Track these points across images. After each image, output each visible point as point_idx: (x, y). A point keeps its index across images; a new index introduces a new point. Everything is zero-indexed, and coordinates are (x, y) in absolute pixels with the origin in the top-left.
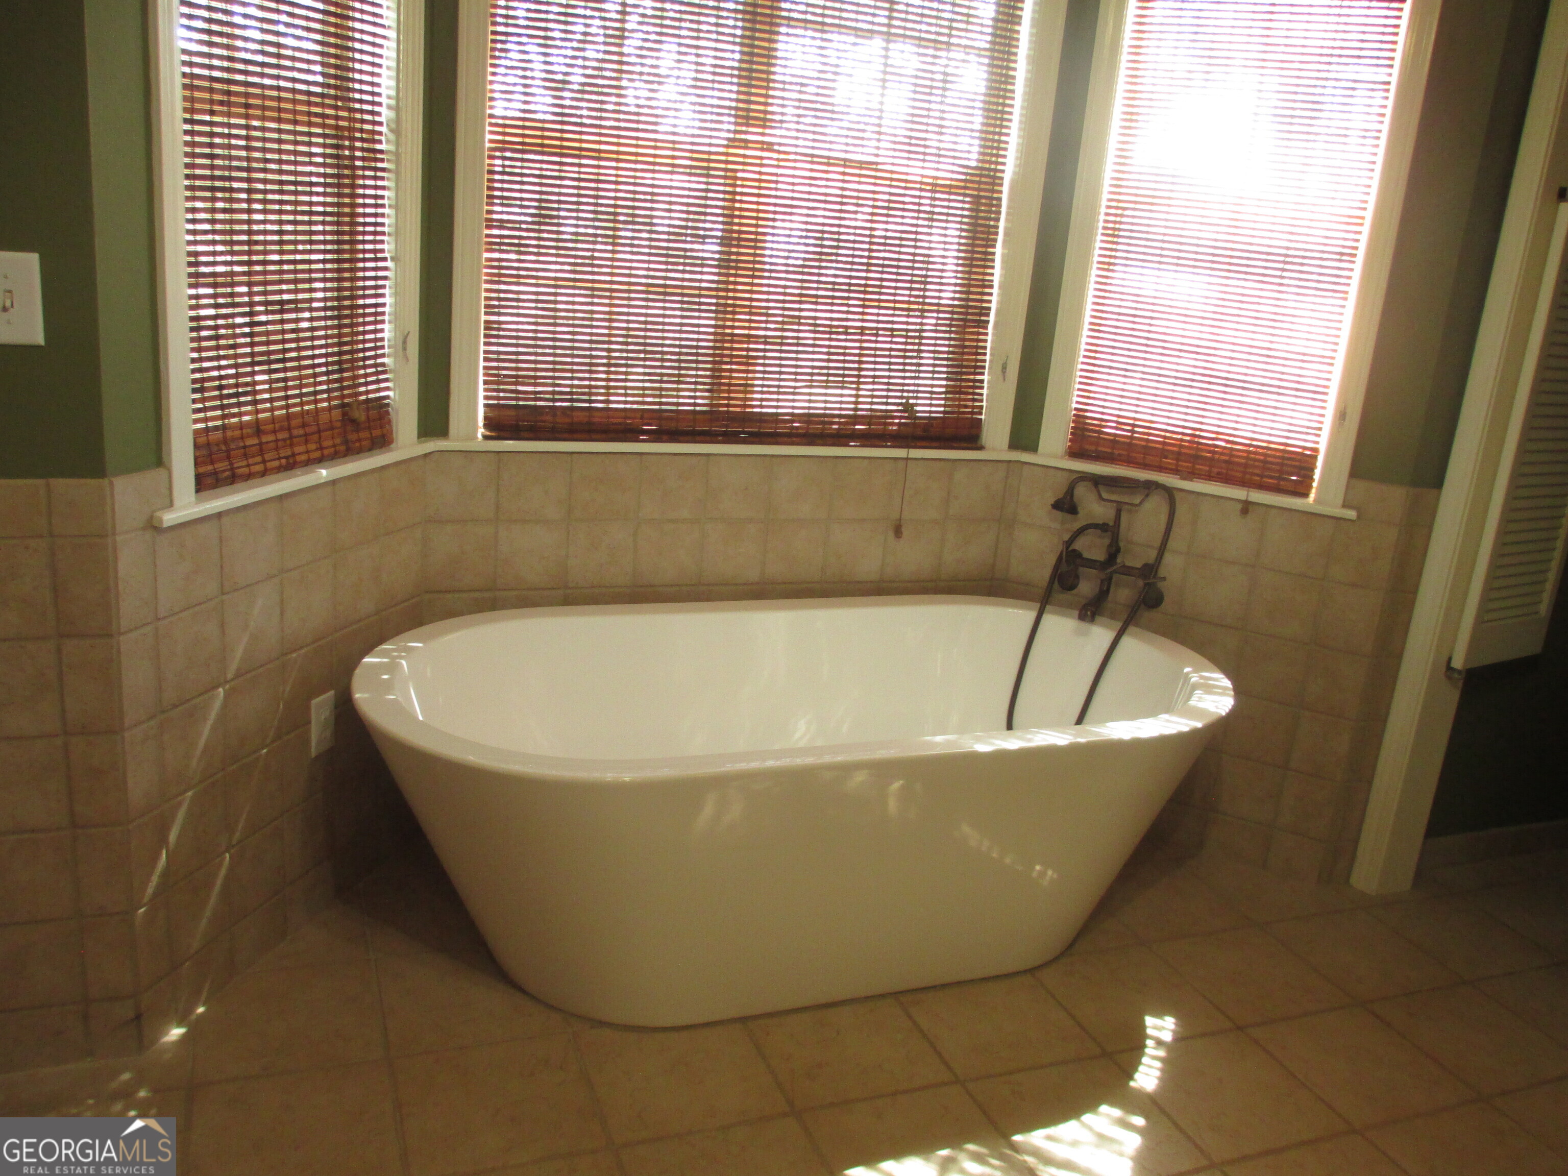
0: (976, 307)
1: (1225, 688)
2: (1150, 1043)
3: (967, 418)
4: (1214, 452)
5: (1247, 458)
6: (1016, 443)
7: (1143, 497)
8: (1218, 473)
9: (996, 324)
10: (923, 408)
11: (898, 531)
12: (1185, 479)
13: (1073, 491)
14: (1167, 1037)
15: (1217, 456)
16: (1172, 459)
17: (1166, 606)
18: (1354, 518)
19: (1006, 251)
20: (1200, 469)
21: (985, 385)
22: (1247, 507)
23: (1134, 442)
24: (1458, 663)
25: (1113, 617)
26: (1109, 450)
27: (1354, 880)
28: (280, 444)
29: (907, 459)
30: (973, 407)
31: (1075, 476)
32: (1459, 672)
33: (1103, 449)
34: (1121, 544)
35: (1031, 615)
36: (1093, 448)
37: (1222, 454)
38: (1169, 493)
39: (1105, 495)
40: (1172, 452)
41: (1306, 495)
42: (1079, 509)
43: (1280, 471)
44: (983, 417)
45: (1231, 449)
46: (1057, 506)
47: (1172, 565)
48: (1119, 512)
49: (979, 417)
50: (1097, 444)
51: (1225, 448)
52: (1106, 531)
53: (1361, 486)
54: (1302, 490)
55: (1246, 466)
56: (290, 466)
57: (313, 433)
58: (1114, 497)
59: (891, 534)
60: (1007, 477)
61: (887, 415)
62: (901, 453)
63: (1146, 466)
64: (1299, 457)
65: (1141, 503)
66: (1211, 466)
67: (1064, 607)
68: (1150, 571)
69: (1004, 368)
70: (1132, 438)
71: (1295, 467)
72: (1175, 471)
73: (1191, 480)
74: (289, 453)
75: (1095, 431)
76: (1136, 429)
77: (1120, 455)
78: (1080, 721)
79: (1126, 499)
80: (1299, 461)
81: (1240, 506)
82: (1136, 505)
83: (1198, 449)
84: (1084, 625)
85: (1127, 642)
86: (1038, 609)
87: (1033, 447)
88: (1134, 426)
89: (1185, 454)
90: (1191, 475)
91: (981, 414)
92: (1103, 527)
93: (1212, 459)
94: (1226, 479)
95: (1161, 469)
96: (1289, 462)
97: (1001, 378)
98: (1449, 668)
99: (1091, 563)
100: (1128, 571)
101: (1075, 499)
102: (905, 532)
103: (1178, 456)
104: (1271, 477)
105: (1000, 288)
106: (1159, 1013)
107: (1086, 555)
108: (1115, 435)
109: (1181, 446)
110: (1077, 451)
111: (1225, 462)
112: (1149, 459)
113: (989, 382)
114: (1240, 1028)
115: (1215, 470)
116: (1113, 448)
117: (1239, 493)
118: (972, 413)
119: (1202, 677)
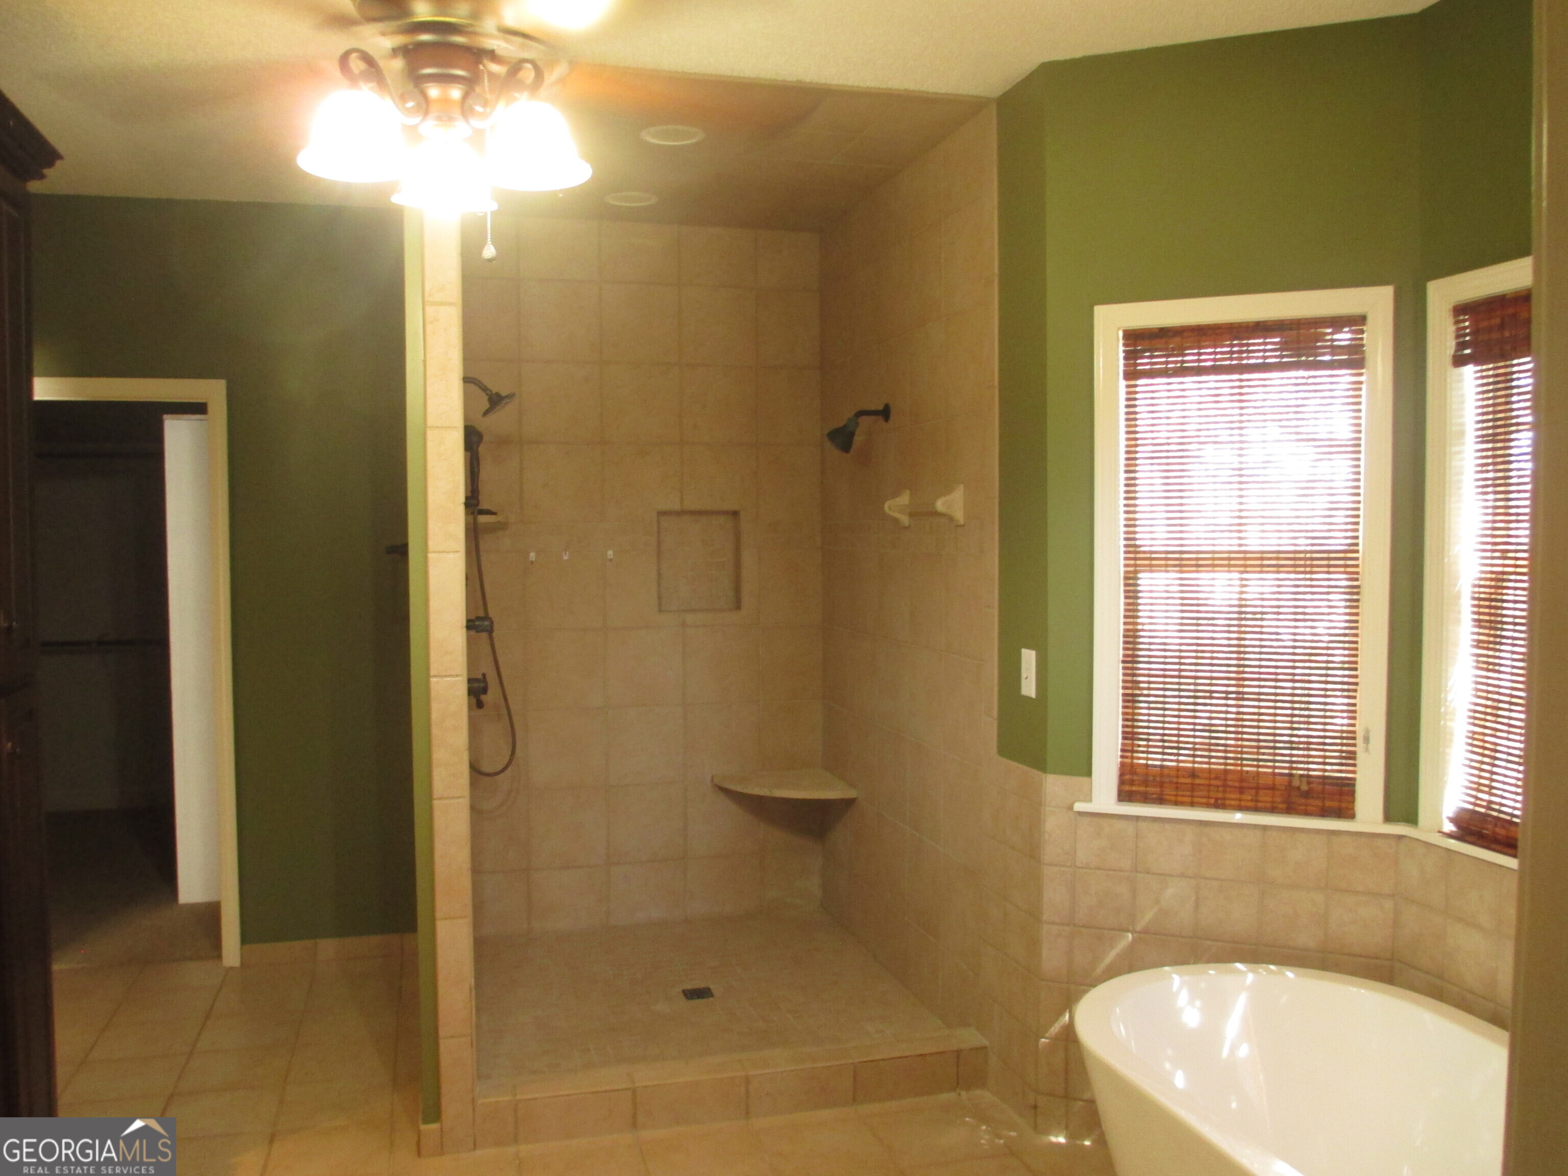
28: (1212, 788)
56: (1219, 805)
57: (1251, 788)
74: (1220, 795)
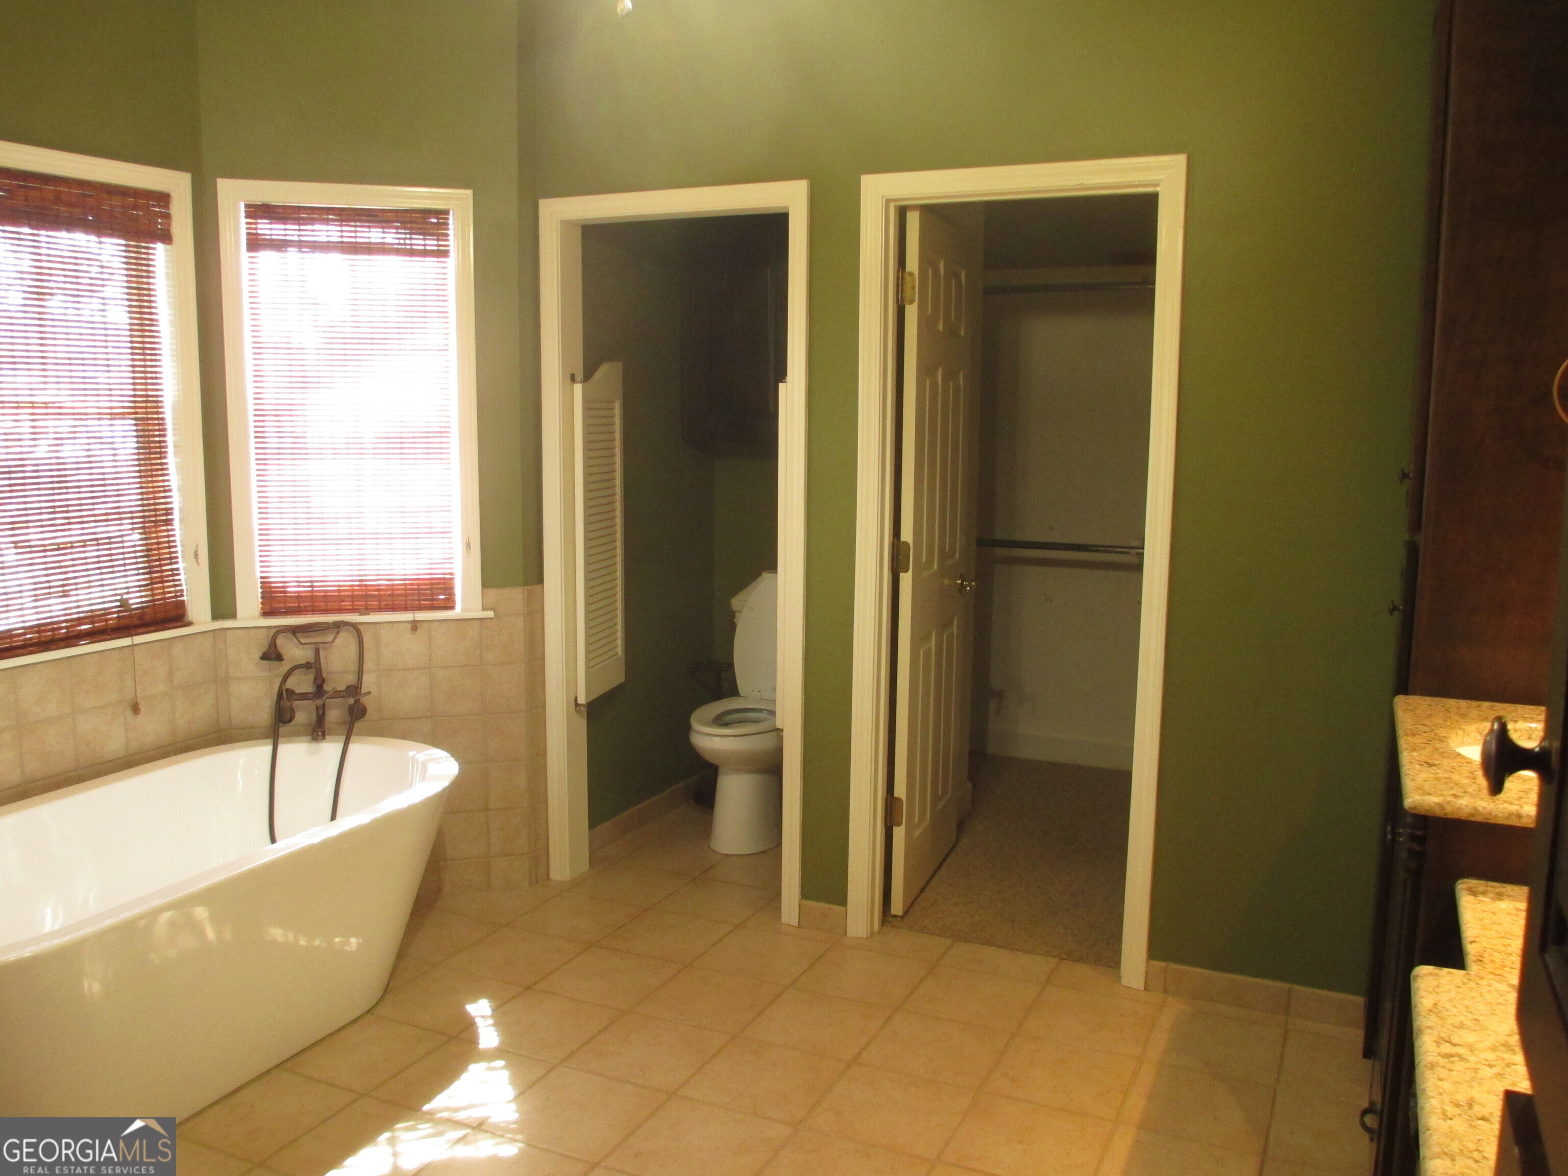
0: (162, 509)
1: (446, 757)
2: (477, 1020)
3: (173, 602)
4: (379, 590)
5: (405, 589)
6: (217, 615)
7: (334, 635)
8: (387, 605)
9: (182, 521)
10: (136, 600)
11: (135, 709)
12: (364, 614)
13: (275, 641)
14: (489, 1012)
15: (382, 593)
16: (349, 601)
17: (370, 713)
18: (493, 616)
19: (178, 460)
20: (372, 605)
21: (182, 571)
22: (415, 625)
23: (315, 594)
24: (582, 700)
25: (334, 733)
26: (296, 605)
27: (552, 877)
29: (133, 645)
30: (176, 591)
31: (273, 631)
32: (584, 705)
33: (292, 605)
34: (324, 675)
35: (270, 748)
36: (282, 605)
37: (386, 590)
38: (354, 626)
39: (303, 640)
40: (348, 596)
41: (452, 608)
42: (284, 657)
43: (432, 595)
44: (185, 598)
45: (392, 585)
46: (265, 657)
47: (369, 682)
48: (317, 651)
49: (182, 599)
50: (285, 602)
51: (388, 585)
52: (311, 668)
53: (492, 592)
54: (449, 605)
55: (406, 595)
58: (309, 641)
59: (129, 713)
60: (214, 644)
61: (107, 612)
62: (125, 642)
63: (326, 611)
64: (443, 581)
65: (333, 641)
66: (380, 601)
67: (294, 735)
68: (354, 690)
69: (196, 555)
70: (312, 591)
71: (441, 589)
72: (353, 610)
73: (369, 615)
75: (281, 592)
76: (315, 584)
77: (305, 607)
78: (333, 817)
79: (319, 639)
80: (444, 584)
81: (409, 626)
82: (330, 643)
83: (367, 590)
84: (314, 746)
85: (353, 748)
86: (272, 743)
87: (233, 616)
88: (312, 582)
89: (358, 595)
90: (368, 610)
91: (182, 596)
92: (307, 666)
93: (379, 596)
94: (393, 608)
95: (340, 611)
96: (438, 586)
97: (195, 564)
98: (577, 705)
99: (304, 696)
100: (337, 694)
101: (279, 648)
102: (142, 708)
103: (352, 598)
104: (425, 600)
105: (179, 490)
106: (475, 998)
107: (297, 691)
108: (299, 592)
109: (353, 591)
110: (268, 612)
111: (390, 595)
112: (330, 606)
113: (184, 569)
114: (529, 988)
115: (384, 603)
116: (299, 602)
117: (408, 616)
118: (176, 597)
119: (426, 755)
